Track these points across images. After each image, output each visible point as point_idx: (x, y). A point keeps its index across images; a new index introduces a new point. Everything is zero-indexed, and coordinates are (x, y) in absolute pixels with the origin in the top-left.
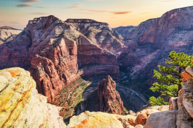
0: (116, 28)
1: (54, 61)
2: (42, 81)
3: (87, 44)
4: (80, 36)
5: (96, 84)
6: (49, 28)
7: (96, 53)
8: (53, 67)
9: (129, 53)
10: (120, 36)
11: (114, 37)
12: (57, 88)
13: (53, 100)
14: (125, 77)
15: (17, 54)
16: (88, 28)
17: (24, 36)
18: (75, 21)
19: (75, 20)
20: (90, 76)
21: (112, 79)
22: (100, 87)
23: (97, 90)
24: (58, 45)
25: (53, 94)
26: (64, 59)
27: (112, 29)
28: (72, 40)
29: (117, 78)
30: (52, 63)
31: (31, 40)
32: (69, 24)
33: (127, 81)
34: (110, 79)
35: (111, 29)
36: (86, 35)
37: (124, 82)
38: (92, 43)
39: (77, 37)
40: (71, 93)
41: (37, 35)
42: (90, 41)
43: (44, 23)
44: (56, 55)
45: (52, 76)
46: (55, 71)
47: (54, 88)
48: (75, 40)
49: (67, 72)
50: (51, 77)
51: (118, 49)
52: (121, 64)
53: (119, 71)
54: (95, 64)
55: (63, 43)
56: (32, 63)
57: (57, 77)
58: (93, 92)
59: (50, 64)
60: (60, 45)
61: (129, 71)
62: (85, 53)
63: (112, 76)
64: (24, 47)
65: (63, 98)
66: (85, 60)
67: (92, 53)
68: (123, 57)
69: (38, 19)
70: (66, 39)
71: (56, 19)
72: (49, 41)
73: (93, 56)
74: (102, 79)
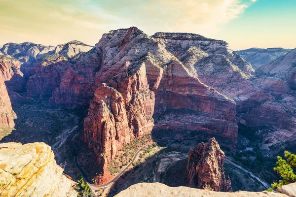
0: (241, 51)
1: (125, 97)
2: (104, 123)
3: (182, 76)
4: (172, 61)
5: (186, 147)
6: (127, 46)
7: (195, 92)
8: (122, 105)
9: (265, 101)
10: (249, 67)
11: (235, 68)
12: (122, 138)
13: (114, 156)
14: (248, 149)
15: (80, 78)
16: (188, 48)
17: (94, 55)
18: (168, 36)
19: (167, 34)
20: (179, 132)
21: (218, 146)
22: (192, 156)
23: (186, 160)
24: (135, 72)
25: (114, 147)
26: (140, 96)
27: (234, 52)
28: (158, 66)
29: (230, 146)
30: (122, 99)
31: (101, 61)
32: (158, 40)
33: (253, 158)
34: (216, 146)
35: (231, 52)
36: (182, 60)
37: (244, 158)
38: (190, 74)
39: (166, 62)
40: (142, 152)
41: (109, 55)
42: (187, 70)
43: (122, 38)
44: (129, 87)
45: (119, 118)
46: (124, 111)
47: (117, 138)
48: (162, 66)
49: (141, 116)
50: (116, 120)
51: (241, 91)
52: (243, 122)
53: (236, 135)
54: (191, 112)
55: (143, 70)
56: (96, 95)
57: (125, 122)
58: (178, 162)
59: (119, 100)
60: (139, 72)
61: (260, 139)
62: (176, 91)
63: (220, 140)
64: (91, 70)
65: (129, 157)
66: (174, 102)
67: (187, 93)
68: (250, 109)
69: (115, 31)
70: (148, 64)
71: (140, 32)
72: (124, 65)
73: (189, 97)
74: (199, 141)
